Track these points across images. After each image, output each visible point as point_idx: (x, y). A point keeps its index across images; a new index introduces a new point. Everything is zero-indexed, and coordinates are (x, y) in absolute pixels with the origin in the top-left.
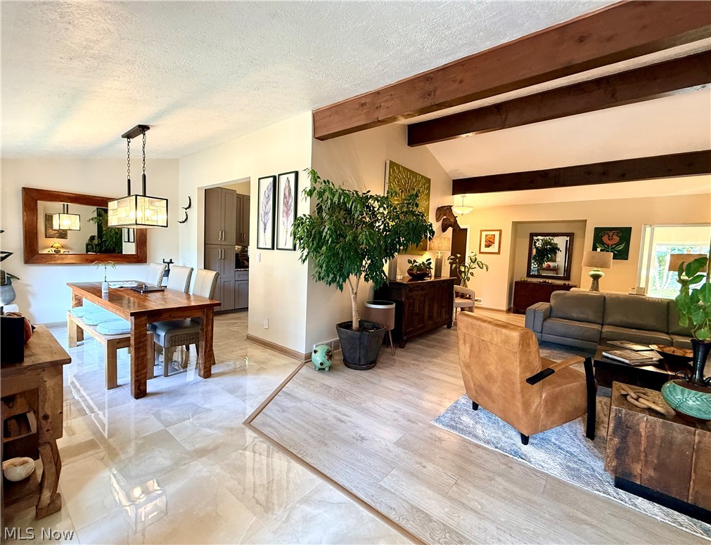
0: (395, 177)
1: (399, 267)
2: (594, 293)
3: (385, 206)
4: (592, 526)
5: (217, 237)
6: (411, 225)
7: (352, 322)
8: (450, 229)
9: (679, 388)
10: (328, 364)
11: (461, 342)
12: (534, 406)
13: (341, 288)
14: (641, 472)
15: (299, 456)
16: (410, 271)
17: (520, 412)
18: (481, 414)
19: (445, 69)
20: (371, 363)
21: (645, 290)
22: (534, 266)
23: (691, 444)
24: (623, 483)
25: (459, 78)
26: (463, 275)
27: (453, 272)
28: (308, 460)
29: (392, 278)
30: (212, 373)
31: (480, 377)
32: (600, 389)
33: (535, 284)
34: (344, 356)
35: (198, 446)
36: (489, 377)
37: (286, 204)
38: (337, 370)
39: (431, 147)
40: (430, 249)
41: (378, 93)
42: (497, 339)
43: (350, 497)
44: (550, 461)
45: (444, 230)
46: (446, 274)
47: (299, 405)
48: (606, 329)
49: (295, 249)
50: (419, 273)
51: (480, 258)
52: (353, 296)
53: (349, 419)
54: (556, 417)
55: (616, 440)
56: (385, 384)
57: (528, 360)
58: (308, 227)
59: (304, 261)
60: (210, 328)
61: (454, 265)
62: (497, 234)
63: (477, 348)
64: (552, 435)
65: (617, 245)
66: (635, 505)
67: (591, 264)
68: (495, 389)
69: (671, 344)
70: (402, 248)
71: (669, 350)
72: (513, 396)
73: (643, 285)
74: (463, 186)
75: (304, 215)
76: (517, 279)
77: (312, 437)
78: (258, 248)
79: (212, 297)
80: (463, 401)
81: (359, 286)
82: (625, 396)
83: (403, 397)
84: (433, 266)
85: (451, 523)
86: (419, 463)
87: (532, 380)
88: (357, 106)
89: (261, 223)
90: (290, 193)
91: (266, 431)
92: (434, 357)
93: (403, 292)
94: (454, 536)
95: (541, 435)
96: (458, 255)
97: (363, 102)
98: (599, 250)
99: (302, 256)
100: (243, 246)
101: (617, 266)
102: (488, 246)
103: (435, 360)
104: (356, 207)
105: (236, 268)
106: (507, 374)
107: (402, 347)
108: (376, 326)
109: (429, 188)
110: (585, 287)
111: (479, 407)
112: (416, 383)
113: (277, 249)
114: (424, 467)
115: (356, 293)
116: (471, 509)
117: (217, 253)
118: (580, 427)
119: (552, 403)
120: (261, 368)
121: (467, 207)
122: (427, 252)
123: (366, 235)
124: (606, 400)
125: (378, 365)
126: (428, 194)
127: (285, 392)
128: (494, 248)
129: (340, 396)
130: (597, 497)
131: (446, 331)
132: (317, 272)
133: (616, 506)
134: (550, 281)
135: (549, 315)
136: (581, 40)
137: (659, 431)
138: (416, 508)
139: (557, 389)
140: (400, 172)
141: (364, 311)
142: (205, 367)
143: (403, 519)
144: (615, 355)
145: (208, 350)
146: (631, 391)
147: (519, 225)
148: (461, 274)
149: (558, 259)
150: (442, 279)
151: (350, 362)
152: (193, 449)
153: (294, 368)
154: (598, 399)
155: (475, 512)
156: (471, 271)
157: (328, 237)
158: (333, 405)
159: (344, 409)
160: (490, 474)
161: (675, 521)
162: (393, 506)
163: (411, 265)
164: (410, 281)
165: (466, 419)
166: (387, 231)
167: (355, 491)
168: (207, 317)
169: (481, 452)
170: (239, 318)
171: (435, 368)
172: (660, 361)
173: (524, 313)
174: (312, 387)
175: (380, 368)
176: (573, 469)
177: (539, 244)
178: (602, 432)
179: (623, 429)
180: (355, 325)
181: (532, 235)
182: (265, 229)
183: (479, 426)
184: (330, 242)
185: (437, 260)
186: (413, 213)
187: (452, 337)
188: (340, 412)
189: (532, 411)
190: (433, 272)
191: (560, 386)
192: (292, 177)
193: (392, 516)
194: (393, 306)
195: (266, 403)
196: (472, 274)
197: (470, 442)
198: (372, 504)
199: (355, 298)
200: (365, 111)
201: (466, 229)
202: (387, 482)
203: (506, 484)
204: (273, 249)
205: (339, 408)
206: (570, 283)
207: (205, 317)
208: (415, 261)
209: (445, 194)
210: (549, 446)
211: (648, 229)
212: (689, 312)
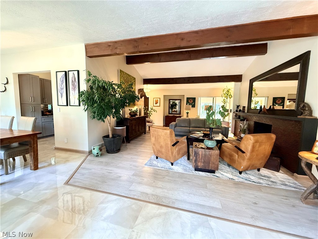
0: (122, 76)
1: (126, 112)
2: (187, 118)
3: (120, 88)
4: (190, 182)
5: (29, 99)
6: (131, 96)
7: (109, 135)
8: (143, 97)
9: (207, 140)
10: (100, 153)
11: (152, 137)
12: (174, 153)
13: (104, 121)
14: (200, 165)
15: (95, 189)
16: (130, 114)
17: (171, 156)
18: (159, 160)
19: (141, 39)
20: (118, 150)
21: (199, 116)
22: (170, 110)
23: (210, 154)
24: (197, 169)
25: (147, 43)
26: (149, 114)
27: (145, 113)
28: (99, 189)
29: (123, 116)
30: (39, 167)
31: (158, 147)
32: (190, 146)
33: (171, 116)
34: (106, 148)
35: (40, 199)
36: (161, 147)
37: (73, 85)
38: (104, 155)
39: (135, 66)
40: (137, 105)
41: (116, 42)
42: (163, 134)
43: (119, 196)
44: (179, 169)
45: (141, 98)
46: (143, 115)
47: (90, 171)
48: (191, 128)
49: (80, 105)
50: (133, 114)
51: (154, 108)
52: (109, 124)
53: (113, 171)
54: (180, 155)
55: (195, 158)
56: (125, 157)
57: (172, 139)
58: (87, 96)
59: (86, 111)
60: (36, 145)
61: (145, 111)
62: (159, 99)
63: (157, 138)
64: (179, 161)
65: (192, 103)
66: (199, 174)
67: (186, 109)
68: (163, 150)
69: (205, 131)
70: (127, 104)
71: (205, 132)
72: (169, 151)
73: (199, 115)
74: (147, 81)
75: (84, 90)
76: (166, 115)
77: (99, 181)
78: (58, 105)
79: (33, 130)
80: (153, 157)
81: (111, 120)
82: (196, 145)
83: (133, 160)
84: (138, 111)
85: (154, 193)
86: (141, 179)
87: (173, 145)
88: (107, 46)
89: (59, 94)
90: (75, 80)
91: (77, 184)
92: (142, 144)
93: (129, 122)
94: (155, 196)
95: (176, 162)
96: (147, 107)
97: (109, 45)
98: (188, 104)
99: (85, 108)
100: (45, 105)
101: (193, 109)
102: (156, 104)
103: (142, 145)
104: (109, 88)
105: (42, 116)
106: (167, 144)
107: (129, 143)
108: (119, 136)
109: (135, 82)
110: (184, 116)
111: (158, 158)
112: (136, 154)
113: (70, 105)
114: (144, 180)
115: (110, 123)
116: (160, 187)
117: (30, 109)
118: (186, 158)
119: (179, 151)
120: (66, 160)
121: (149, 89)
122: (135, 106)
123: (114, 99)
124: (192, 149)
125: (121, 150)
126: (135, 84)
127: (82, 168)
128: (158, 105)
129: (107, 164)
130: (191, 175)
131: (144, 135)
132: (92, 115)
133: (195, 176)
134: (175, 115)
135: (176, 126)
136: (182, 39)
137: (204, 153)
138: (143, 192)
139: (180, 147)
140: (124, 74)
141: (114, 130)
142: (34, 165)
143: (139, 197)
144: (193, 135)
145: (35, 156)
146: (197, 144)
147: (165, 96)
148: (148, 114)
149: (177, 108)
150: (142, 116)
151: (110, 151)
152: (38, 201)
153: (84, 158)
154: (190, 149)
155: (161, 188)
156: (151, 113)
157: (97, 100)
158: (106, 168)
159: (110, 168)
160: (164, 176)
161: (207, 175)
162: (135, 194)
163: (130, 111)
164: (130, 117)
165: (155, 162)
166: (122, 98)
167: (121, 194)
168: (33, 140)
169: (160, 171)
170: (47, 141)
171: (142, 148)
172: (203, 136)
173: (169, 126)
174: (95, 163)
175: (122, 151)
176: (185, 169)
177: (171, 103)
178: (191, 158)
179: (196, 154)
180: (111, 136)
181: (170, 100)
182: (62, 96)
183: (159, 164)
184: (98, 102)
185: (139, 109)
186: (131, 91)
187: (147, 137)
188: (109, 170)
189: (174, 155)
190: (138, 113)
191: (180, 146)
192: (76, 73)
193: (135, 197)
194: (125, 127)
195: (74, 173)
196: (152, 114)
197: (157, 169)
198: (128, 196)
199: (110, 125)
200: (110, 48)
201: (148, 98)
202: (131, 188)
203: (168, 178)
204: (67, 105)
205: (108, 168)
206: (181, 115)
207: (32, 140)
208: (132, 110)
209: (141, 84)
210: (179, 165)
211: (200, 98)
212: (209, 120)
